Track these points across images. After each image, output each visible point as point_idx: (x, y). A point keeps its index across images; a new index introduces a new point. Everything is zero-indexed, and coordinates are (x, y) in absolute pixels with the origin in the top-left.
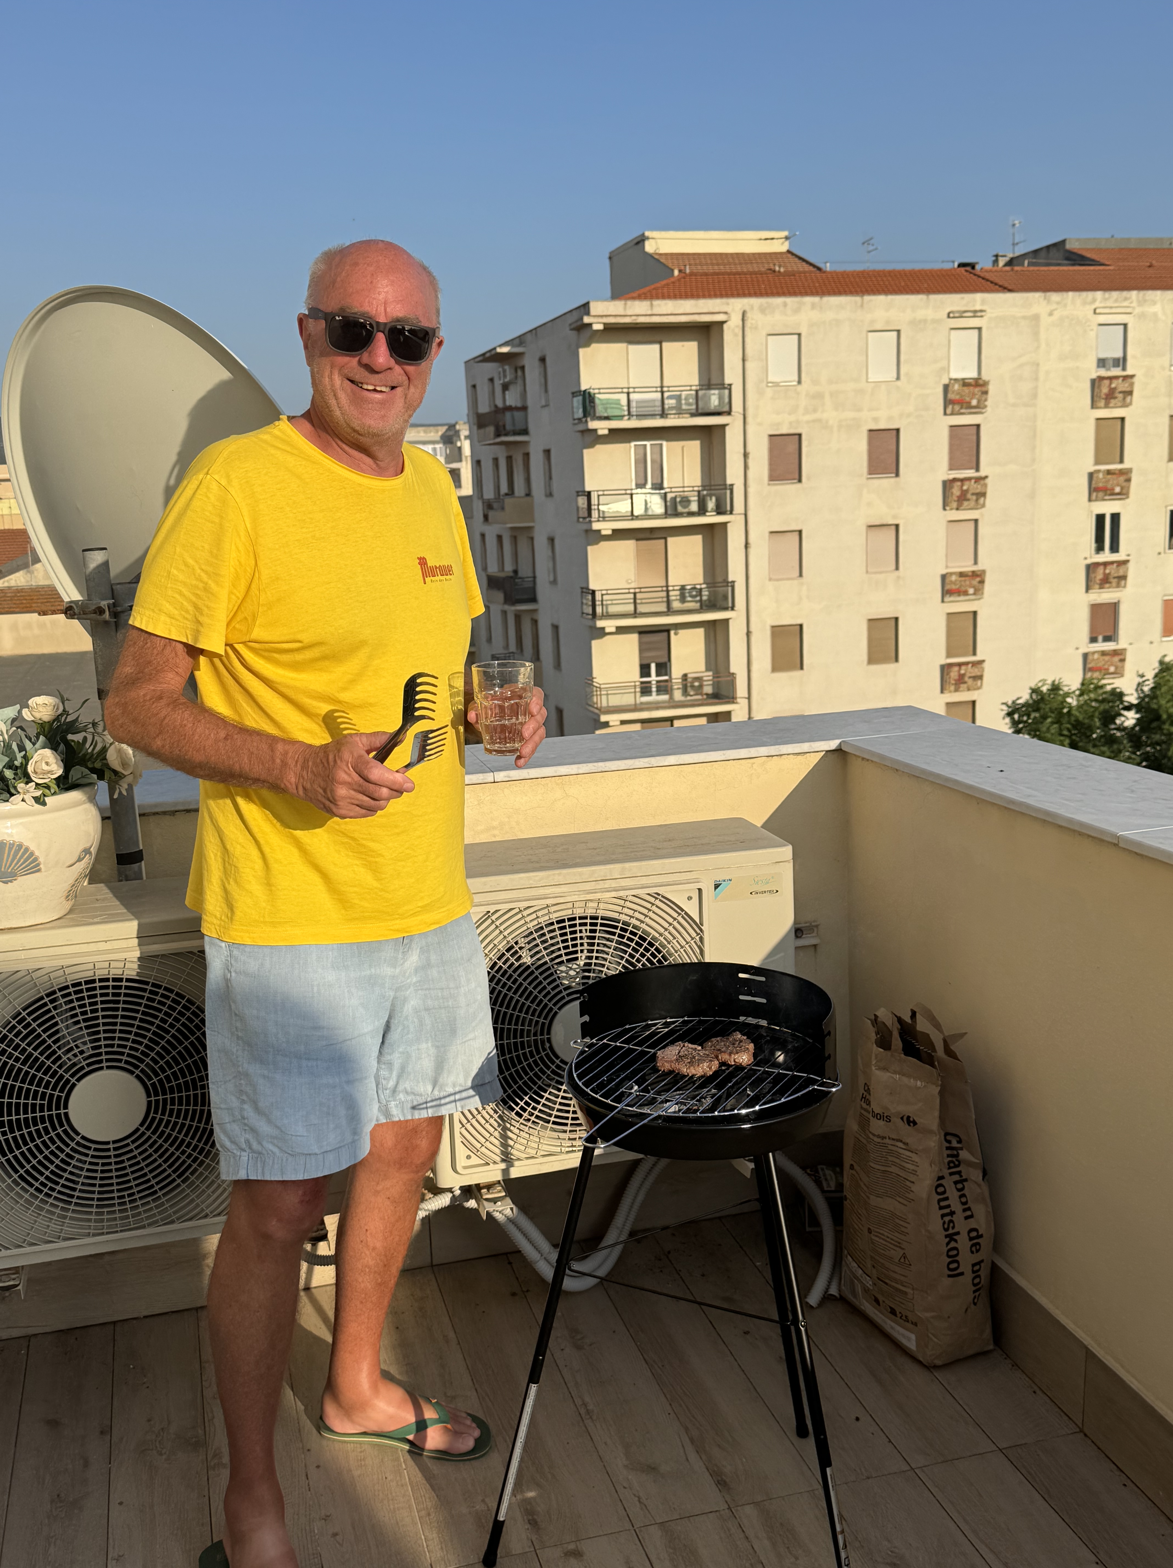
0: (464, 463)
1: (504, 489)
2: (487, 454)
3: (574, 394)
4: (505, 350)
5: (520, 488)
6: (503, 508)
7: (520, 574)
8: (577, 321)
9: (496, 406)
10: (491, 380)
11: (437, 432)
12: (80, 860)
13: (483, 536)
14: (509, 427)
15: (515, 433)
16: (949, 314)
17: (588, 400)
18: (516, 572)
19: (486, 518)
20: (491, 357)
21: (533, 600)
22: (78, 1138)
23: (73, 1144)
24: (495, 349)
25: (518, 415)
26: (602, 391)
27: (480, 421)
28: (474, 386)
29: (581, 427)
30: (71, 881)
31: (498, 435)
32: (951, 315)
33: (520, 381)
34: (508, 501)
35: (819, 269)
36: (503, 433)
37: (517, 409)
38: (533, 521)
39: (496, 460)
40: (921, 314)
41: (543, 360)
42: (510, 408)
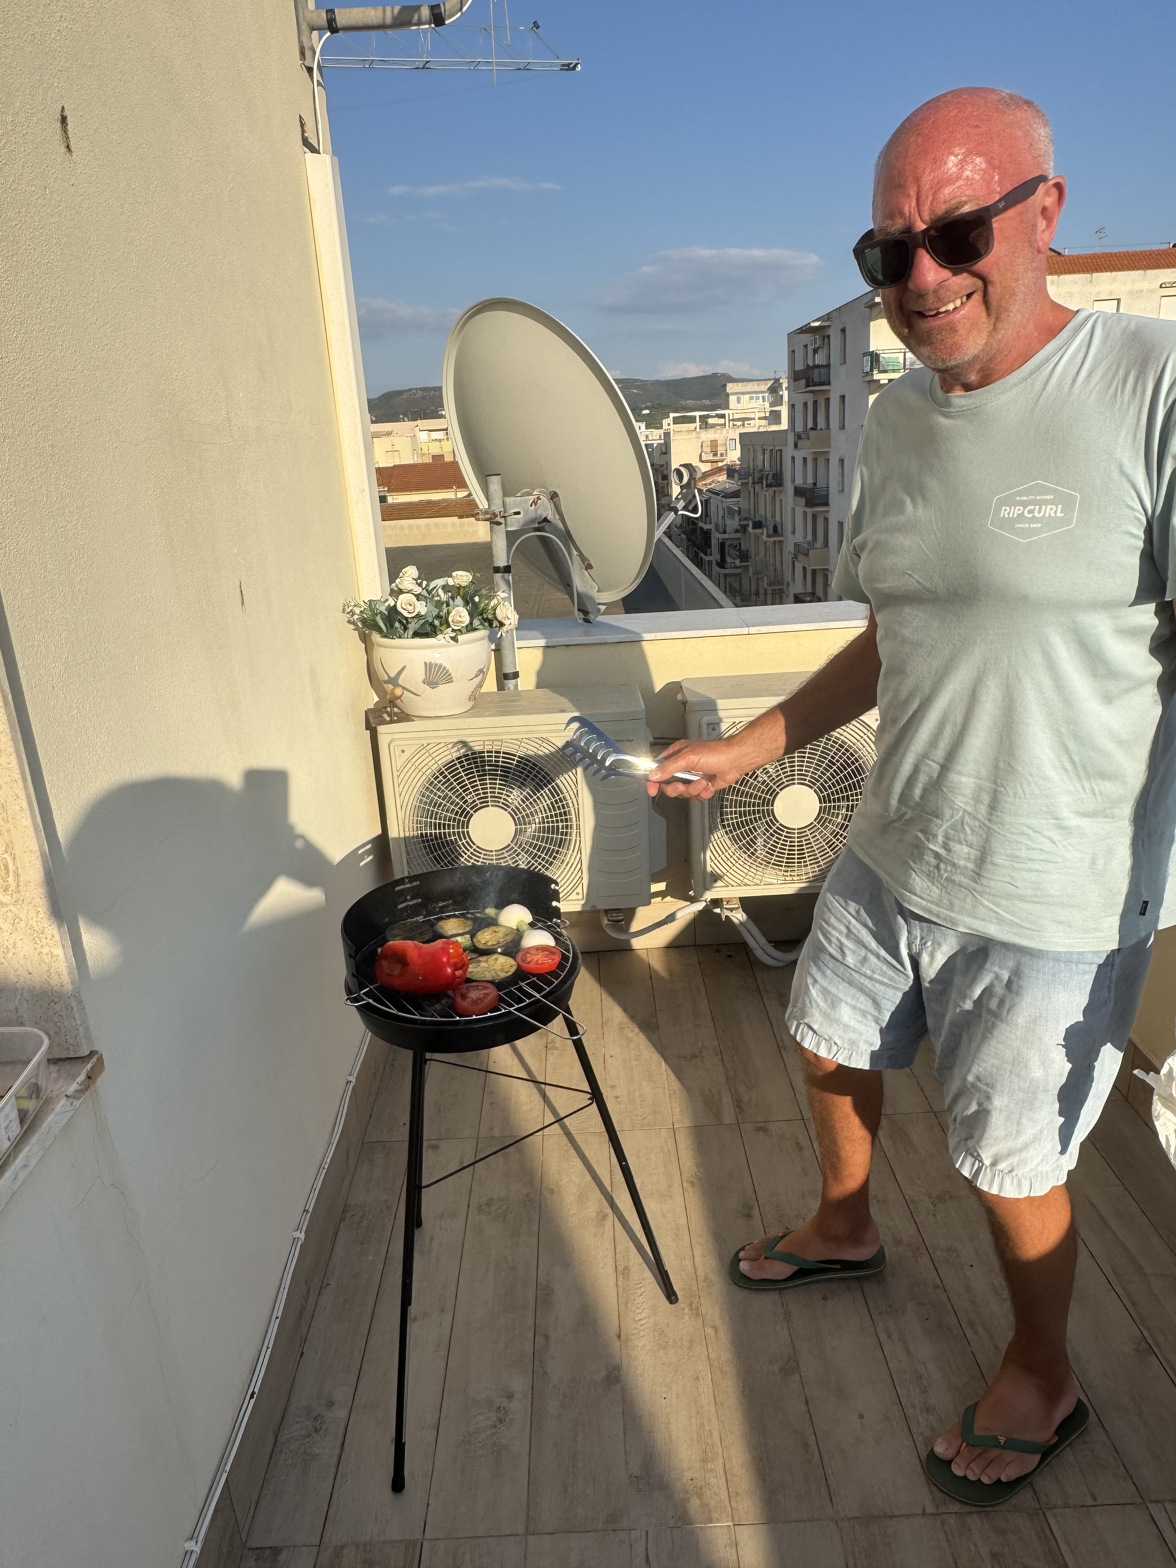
0: (784, 406)
1: (810, 424)
2: (799, 400)
3: (865, 354)
4: (817, 324)
5: (821, 424)
6: (808, 438)
7: (818, 485)
8: (870, 301)
9: (808, 365)
10: (806, 346)
11: (767, 384)
12: (477, 676)
13: (793, 458)
14: (816, 379)
15: (821, 384)
16: (1161, 285)
17: (875, 358)
18: (815, 484)
19: (796, 445)
20: (807, 330)
21: (826, 504)
22: (474, 847)
23: (472, 850)
24: (809, 323)
25: (823, 371)
26: (885, 352)
27: (795, 376)
28: (793, 351)
29: (868, 378)
30: (472, 689)
31: (808, 386)
32: (1163, 286)
33: (826, 347)
34: (812, 433)
35: (1059, 254)
36: (811, 384)
37: (822, 366)
38: (830, 447)
39: (805, 404)
40: (1138, 286)
41: (843, 330)
42: (818, 366)
